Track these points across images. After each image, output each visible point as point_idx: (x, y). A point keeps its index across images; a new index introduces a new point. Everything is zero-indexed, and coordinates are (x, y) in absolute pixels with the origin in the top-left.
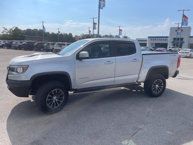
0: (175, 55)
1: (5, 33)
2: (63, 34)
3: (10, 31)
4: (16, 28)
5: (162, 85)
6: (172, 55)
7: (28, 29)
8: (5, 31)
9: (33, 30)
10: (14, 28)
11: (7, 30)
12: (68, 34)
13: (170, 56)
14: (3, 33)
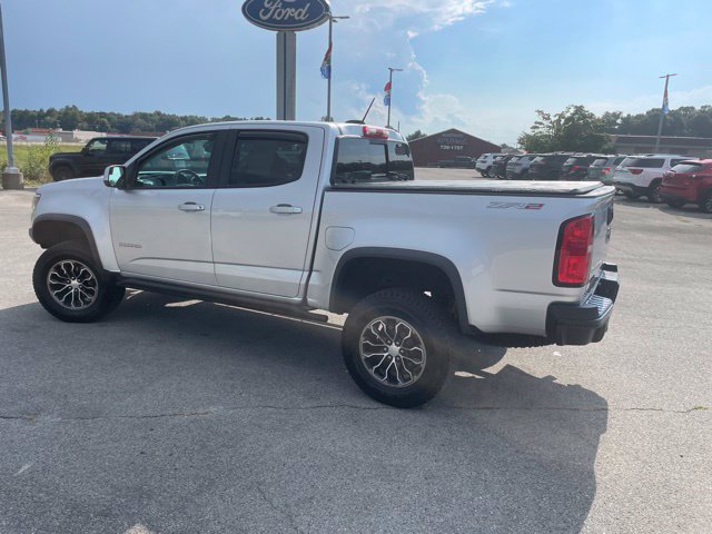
1: (543, 130)
3: (559, 121)
4: (579, 109)
7: (653, 110)
8: (540, 123)
10: (572, 110)
11: (548, 119)
14: (536, 131)
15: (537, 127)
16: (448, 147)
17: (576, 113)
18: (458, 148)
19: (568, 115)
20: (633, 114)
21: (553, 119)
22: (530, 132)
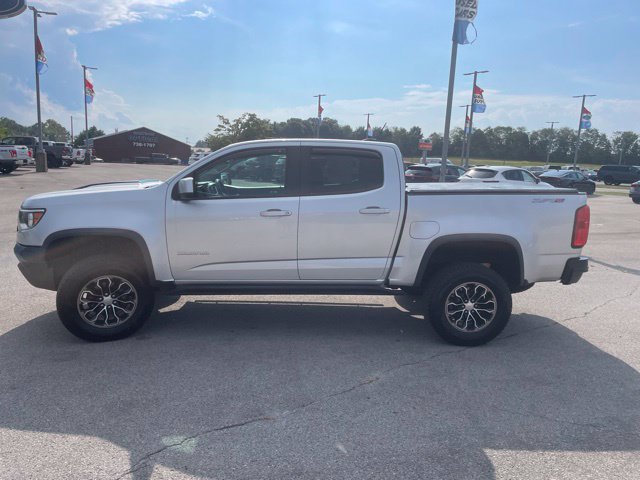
0: (563, 200)
1: (223, 132)
2: (393, 131)
3: (237, 125)
5: (491, 306)
6: (546, 200)
7: (292, 119)
8: (223, 127)
9: (305, 123)
10: (247, 117)
11: (228, 123)
12: (408, 130)
13: (535, 201)
14: (219, 133)
15: (219, 130)
16: (140, 145)
17: (251, 119)
18: (151, 145)
19: (244, 121)
20: (279, 122)
21: (232, 123)
22: (213, 133)
